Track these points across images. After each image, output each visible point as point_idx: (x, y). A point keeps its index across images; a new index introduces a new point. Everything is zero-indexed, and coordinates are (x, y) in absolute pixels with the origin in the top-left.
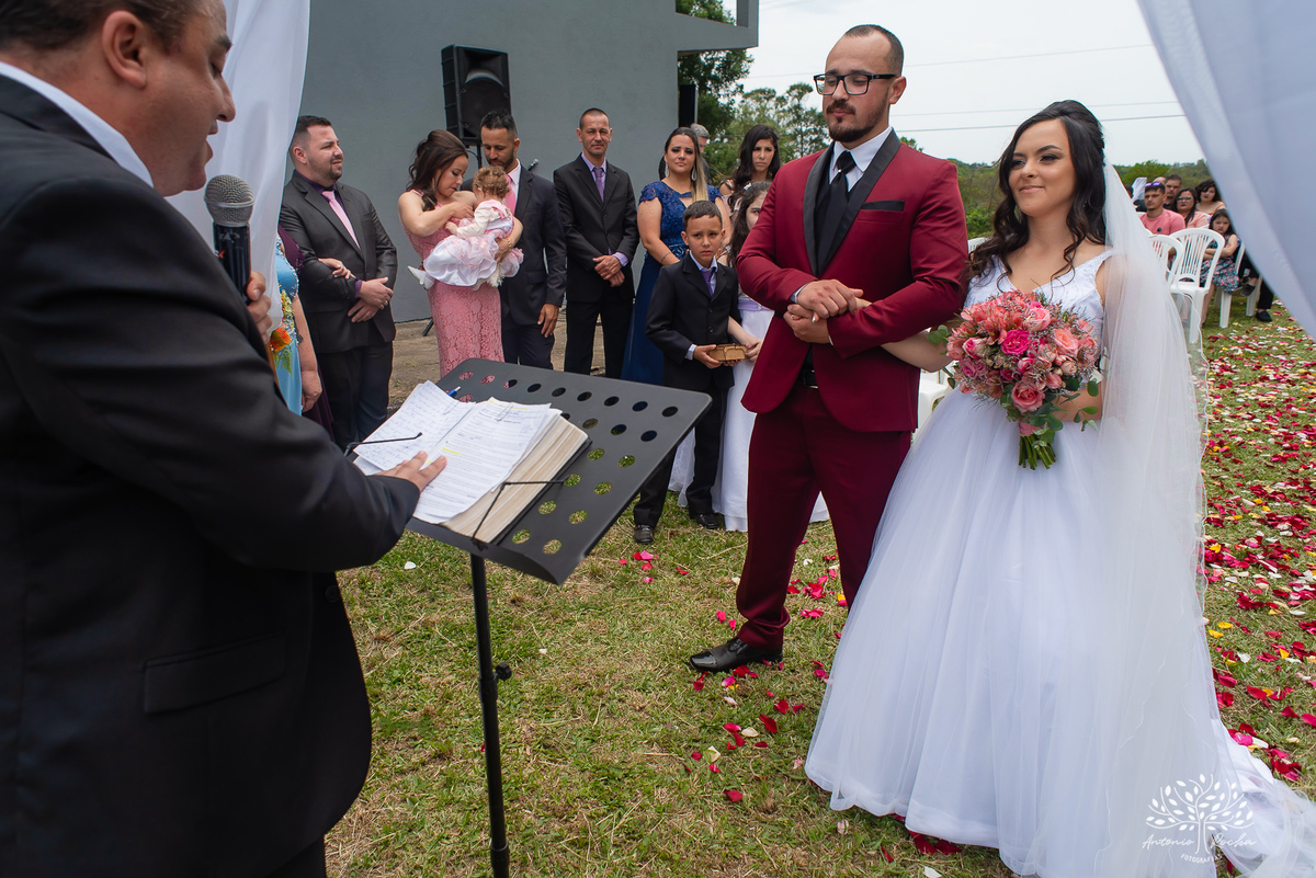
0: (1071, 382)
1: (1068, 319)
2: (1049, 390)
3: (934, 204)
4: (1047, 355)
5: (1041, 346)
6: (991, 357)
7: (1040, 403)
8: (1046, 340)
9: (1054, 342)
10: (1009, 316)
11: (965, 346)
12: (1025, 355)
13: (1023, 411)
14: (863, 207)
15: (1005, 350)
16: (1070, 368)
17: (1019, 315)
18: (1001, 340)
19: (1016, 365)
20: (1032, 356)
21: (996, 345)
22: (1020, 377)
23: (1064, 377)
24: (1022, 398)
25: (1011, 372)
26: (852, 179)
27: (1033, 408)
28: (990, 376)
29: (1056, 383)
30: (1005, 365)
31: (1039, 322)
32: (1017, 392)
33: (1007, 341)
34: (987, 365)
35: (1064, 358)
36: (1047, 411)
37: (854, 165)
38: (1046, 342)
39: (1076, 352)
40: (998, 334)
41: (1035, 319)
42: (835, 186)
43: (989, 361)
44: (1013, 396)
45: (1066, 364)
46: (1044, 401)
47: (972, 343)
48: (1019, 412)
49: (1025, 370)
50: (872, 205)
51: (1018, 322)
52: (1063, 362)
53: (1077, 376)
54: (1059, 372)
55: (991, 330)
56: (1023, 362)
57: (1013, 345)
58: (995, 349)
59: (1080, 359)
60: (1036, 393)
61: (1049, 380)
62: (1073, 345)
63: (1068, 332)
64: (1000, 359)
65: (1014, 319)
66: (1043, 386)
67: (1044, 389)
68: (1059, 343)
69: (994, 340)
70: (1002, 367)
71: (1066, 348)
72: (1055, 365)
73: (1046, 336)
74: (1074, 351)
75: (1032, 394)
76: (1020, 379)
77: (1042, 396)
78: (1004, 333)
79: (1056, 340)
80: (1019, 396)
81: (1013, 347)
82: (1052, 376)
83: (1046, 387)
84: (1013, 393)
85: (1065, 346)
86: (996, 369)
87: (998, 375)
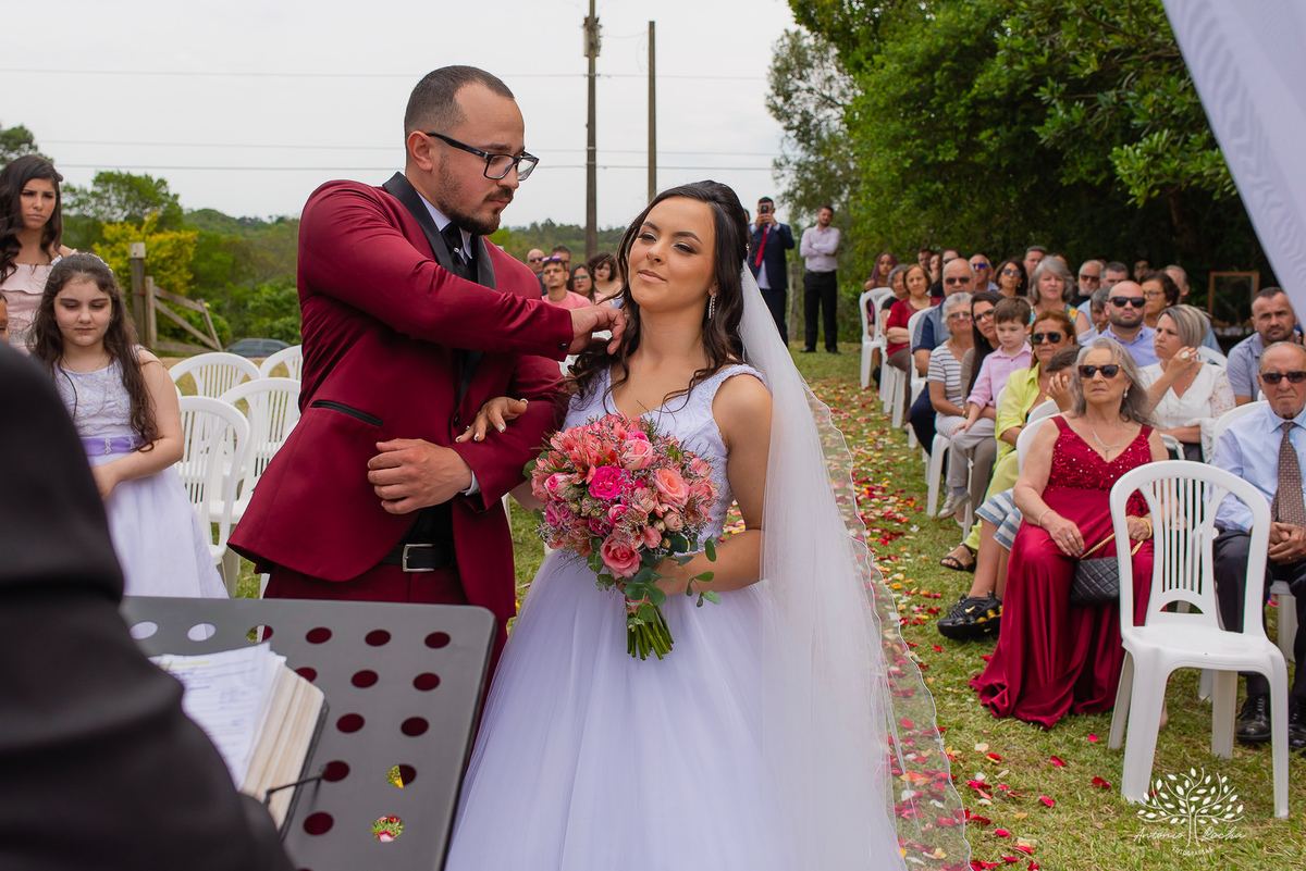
0: (675, 540)
1: (676, 457)
2: (647, 550)
4: (644, 502)
5: (638, 491)
6: (575, 501)
7: (636, 567)
8: (643, 482)
9: (653, 486)
10: (602, 447)
11: (547, 484)
12: (618, 502)
13: (617, 576)
15: (594, 492)
16: (674, 521)
17: (613, 447)
18: (589, 479)
19: (605, 514)
20: (626, 503)
21: (583, 485)
22: (611, 530)
23: (666, 534)
24: (614, 558)
25: (600, 522)
27: (629, 573)
28: (576, 527)
29: (655, 541)
30: (593, 513)
31: (638, 458)
32: (608, 549)
33: (596, 479)
34: (572, 512)
35: (666, 508)
36: (647, 579)
38: (646, 486)
39: (685, 501)
40: (586, 469)
41: (636, 453)
43: (574, 507)
44: (602, 554)
45: (670, 516)
46: (641, 564)
47: (554, 480)
48: (610, 577)
49: (615, 520)
51: (613, 456)
52: (665, 514)
53: (684, 533)
54: (661, 526)
55: (579, 464)
56: (613, 511)
57: (603, 485)
58: (581, 490)
59: (690, 510)
60: (632, 553)
61: (648, 537)
62: (681, 492)
63: (676, 475)
64: (587, 505)
65: (609, 451)
66: (639, 544)
67: (640, 548)
68: (663, 488)
69: (581, 478)
70: (589, 514)
71: (672, 495)
72: (654, 517)
73: (645, 477)
74: (681, 499)
75: (625, 553)
76: (611, 532)
77: (638, 557)
78: (593, 470)
79: (658, 483)
80: (610, 554)
81: (602, 490)
82: (651, 531)
83: (643, 545)
84: (602, 551)
85: (670, 491)
86: (584, 518)
87: (587, 525)
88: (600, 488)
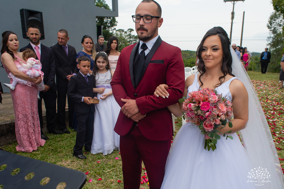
0: (223, 122)
1: (223, 100)
2: (216, 125)
3: (174, 62)
4: (216, 112)
5: (214, 109)
6: (196, 111)
7: (212, 129)
8: (216, 106)
10: (204, 97)
11: (188, 106)
12: (208, 111)
13: (207, 131)
14: (150, 62)
15: (202, 108)
16: (223, 117)
17: (207, 97)
18: (200, 105)
19: (205, 115)
20: (211, 112)
21: (199, 106)
22: (206, 119)
23: (221, 120)
24: (207, 126)
25: (203, 117)
26: (147, 52)
27: (210, 130)
28: (196, 118)
29: (218, 122)
30: (201, 114)
31: (214, 100)
32: (205, 124)
33: (202, 105)
34: (195, 114)
35: (221, 114)
36: (215, 132)
37: (147, 48)
38: (216, 107)
40: (199, 103)
41: (213, 99)
42: (141, 55)
43: (196, 112)
44: (204, 126)
45: (222, 116)
46: (214, 128)
47: (190, 105)
48: (205, 131)
49: (208, 116)
50: (153, 61)
51: (207, 99)
52: (221, 115)
53: (225, 120)
54: (219, 118)
55: (197, 101)
56: (207, 114)
57: (204, 107)
58: (198, 108)
59: (227, 114)
60: (211, 125)
61: (216, 121)
62: (225, 109)
63: (223, 105)
64: (199, 112)
65: (206, 98)
66: (214, 123)
67: (214, 124)
68: (220, 108)
69: (198, 105)
70: (200, 114)
71: (222, 110)
72: (218, 116)
73: (216, 105)
74: (225, 111)
75: (210, 125)
76: (206, 120)
77: (213, 126)
78: (202, 103)
79: (219, 107)
80: (205, 125)
81: (204, 108)
82: (217, 120)
83: (215, 123)
84: (204, 124)
85: (222, 109)
86: (198, 115)
87: (199, 117)
88: (203, 107)
